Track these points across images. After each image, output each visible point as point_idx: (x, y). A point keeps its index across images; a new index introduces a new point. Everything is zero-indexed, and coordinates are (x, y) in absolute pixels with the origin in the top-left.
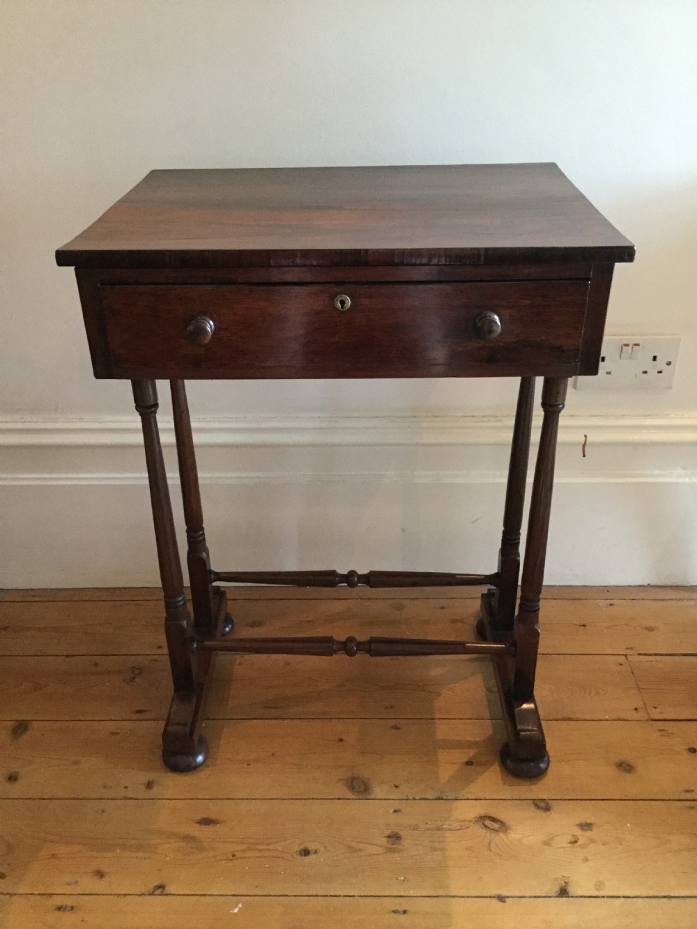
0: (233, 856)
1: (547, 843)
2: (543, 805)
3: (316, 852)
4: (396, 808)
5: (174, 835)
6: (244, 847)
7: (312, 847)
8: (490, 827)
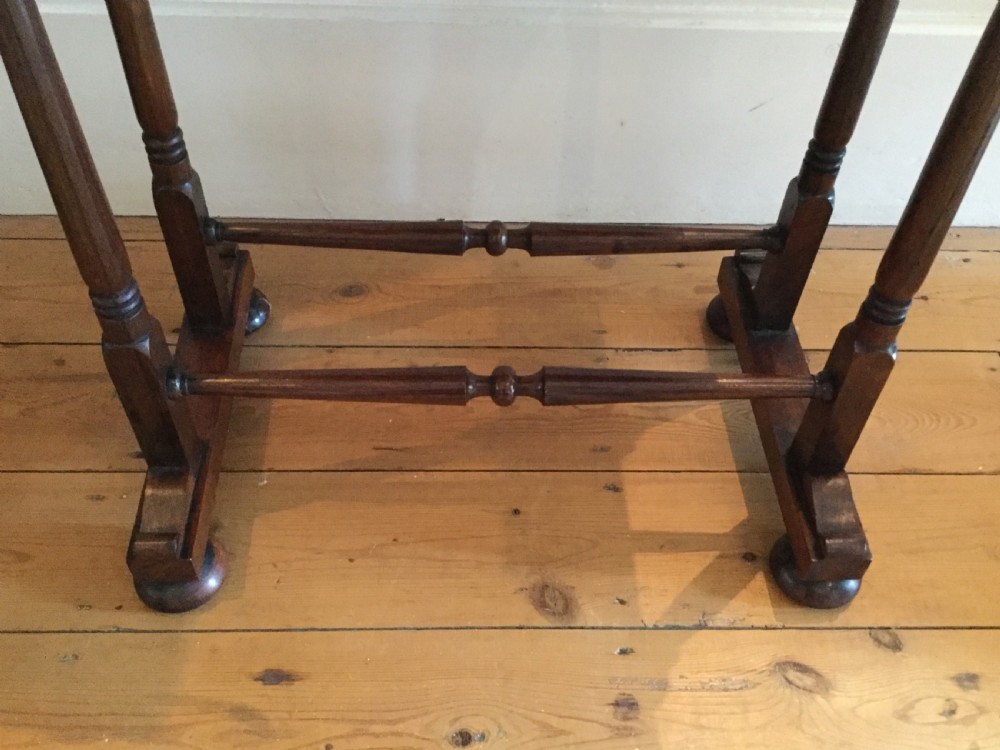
0: (329, 747)
1: (903, 716)
2: (886, 638)
3: (483, 737)
4: (624, 647)
5: (210, 706)
6: (346, 729)
7: (474, 726)
8: (798, 682)
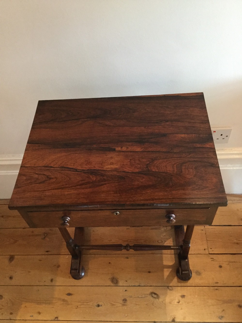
0: (77, 307)
1: (170, 303)
2: (170, 288)
3: (101, 306)
4: (126, 290)
5: (59, 299)
6: (80, 304)
7: (100, 304)
8: (154, 296)
